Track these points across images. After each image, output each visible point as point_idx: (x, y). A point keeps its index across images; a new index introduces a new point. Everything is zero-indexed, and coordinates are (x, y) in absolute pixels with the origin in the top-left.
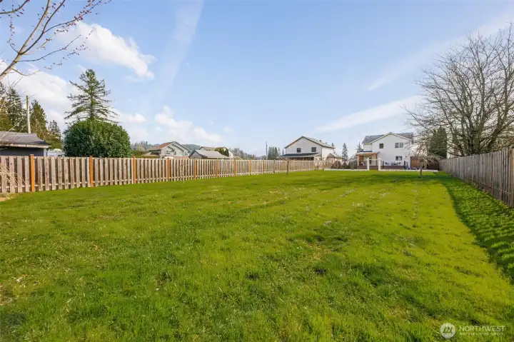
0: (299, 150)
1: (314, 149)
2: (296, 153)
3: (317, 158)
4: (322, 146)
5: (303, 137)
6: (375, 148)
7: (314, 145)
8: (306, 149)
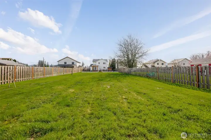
0: (65, 63)
1: (73, 63)
2: (64, 64)
3: (75, 67)
4: (77, 62)
5: (67, 57)
6: (97, 64)
7: (73, 61)
8: (69, 63)
